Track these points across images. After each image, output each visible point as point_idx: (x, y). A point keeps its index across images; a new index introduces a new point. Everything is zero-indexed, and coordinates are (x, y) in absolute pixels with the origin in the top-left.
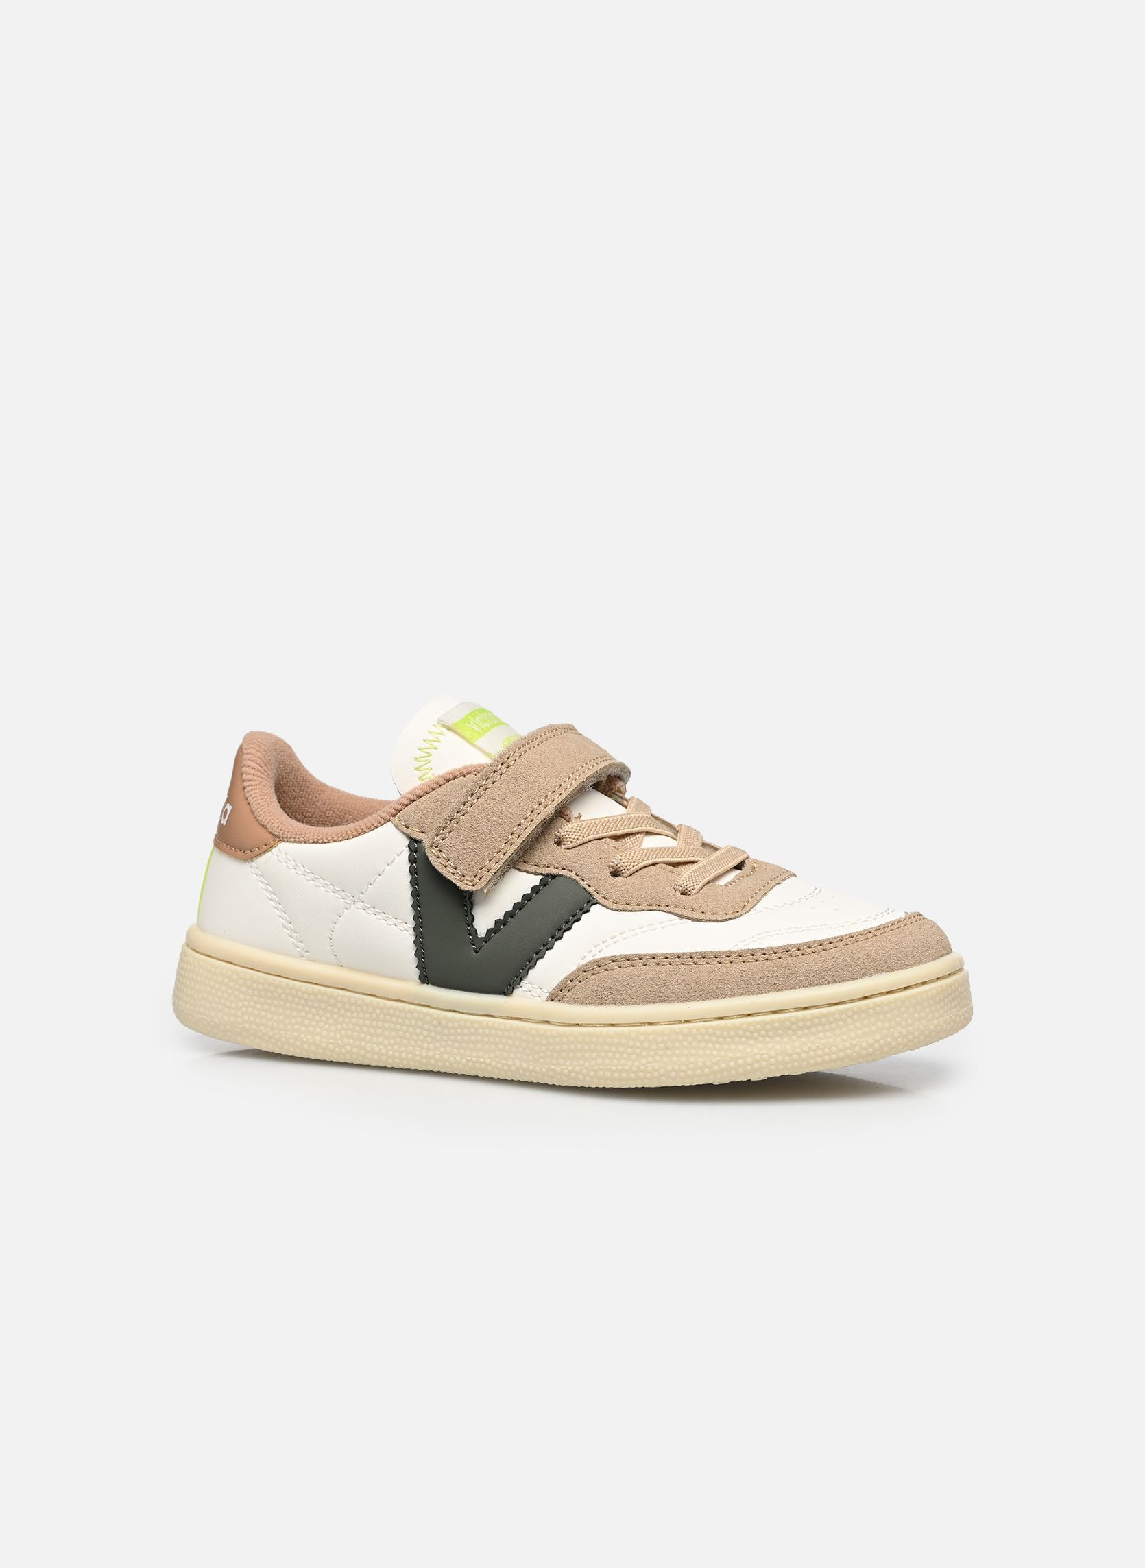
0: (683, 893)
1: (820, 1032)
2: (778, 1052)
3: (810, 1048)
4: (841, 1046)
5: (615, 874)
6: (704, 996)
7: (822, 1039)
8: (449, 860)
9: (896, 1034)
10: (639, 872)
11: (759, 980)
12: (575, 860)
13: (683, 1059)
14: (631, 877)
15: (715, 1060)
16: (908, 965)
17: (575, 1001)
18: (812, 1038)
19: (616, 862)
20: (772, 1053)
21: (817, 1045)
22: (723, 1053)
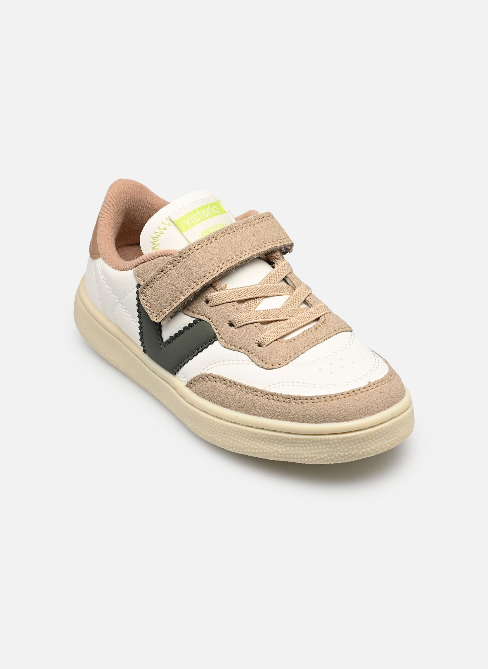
0: (260, 346)
1: (296, 446)
2: (275, 451)
3: (290, 453)
4: (306, 456)
5: (231, 325)
6: (246, 412)
7: (297, 450)
8: (148, 303)
9: (337, 455)
10: (242, 327)
11: (271, 411)
12: (212, 314)
13: (231, 442)
14: (238, 329)
15: (245, 447)
16: (350, 419)
17: (195, 392)
18: (292, 448)
19: (232, 319)
20: (272, 451)
21: (294, 452)
22: (249, 444)
